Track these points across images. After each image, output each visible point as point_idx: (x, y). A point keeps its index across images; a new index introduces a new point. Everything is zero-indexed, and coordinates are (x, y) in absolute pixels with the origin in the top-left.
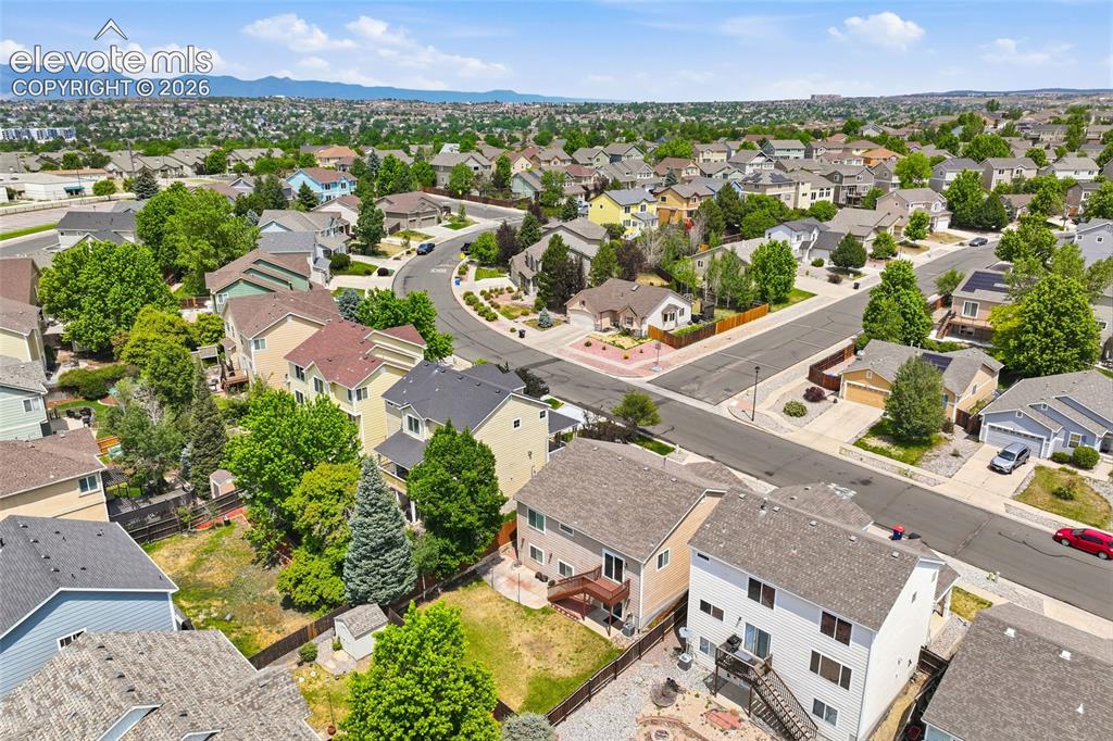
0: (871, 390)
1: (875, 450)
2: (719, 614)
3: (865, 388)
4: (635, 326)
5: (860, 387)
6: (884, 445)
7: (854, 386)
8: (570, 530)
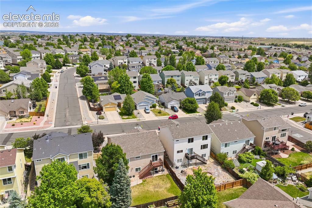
0: (111, 107)
1: (127, 119)
2: (182, 151)
3: (109, 107)
4: (25, 114)
5: (108, 107)
6: (127, 117)
7: (107, 107)
8: (139, 157)
